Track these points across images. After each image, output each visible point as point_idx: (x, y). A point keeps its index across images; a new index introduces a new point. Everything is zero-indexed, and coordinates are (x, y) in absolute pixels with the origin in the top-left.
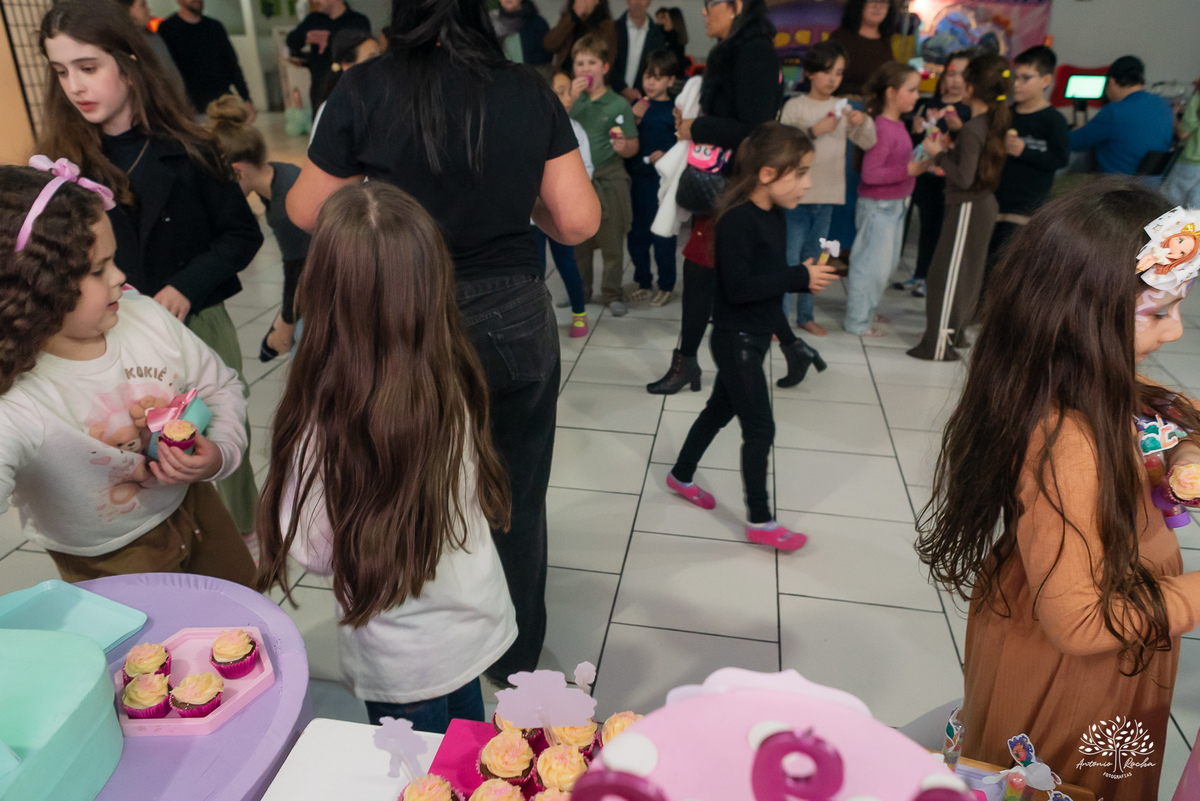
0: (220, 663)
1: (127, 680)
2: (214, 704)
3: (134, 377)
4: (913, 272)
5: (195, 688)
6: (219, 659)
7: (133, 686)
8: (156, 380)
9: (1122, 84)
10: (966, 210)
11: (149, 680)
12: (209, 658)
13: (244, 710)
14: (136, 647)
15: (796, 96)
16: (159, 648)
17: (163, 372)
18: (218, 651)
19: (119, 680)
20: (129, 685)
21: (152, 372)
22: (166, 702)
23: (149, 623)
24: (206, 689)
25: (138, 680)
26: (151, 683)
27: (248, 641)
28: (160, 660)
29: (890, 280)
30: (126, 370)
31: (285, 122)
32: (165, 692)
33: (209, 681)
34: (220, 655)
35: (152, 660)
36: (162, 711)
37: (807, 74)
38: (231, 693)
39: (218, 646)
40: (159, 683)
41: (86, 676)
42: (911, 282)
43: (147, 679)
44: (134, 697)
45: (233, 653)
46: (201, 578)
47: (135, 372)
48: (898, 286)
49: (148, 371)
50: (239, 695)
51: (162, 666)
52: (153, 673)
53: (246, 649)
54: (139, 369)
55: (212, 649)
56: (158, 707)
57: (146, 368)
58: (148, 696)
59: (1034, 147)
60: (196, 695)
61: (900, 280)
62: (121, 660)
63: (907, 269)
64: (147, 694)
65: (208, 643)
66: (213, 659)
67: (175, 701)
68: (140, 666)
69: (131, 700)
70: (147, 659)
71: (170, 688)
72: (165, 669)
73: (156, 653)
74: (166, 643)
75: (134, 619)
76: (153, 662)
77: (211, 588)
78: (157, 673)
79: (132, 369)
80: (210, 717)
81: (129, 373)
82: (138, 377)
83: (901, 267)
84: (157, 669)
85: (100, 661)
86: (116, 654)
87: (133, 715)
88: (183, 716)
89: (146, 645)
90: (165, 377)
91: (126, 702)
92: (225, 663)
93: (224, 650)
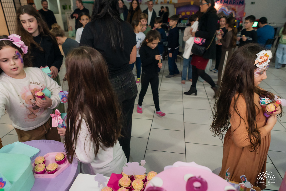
0: (57, 161)
1: (35, 165)
2: (56, 171)
3: (32, 84)
4: (215, 67)
5: (51, 167)
6: (57, 160)
7: (37, 166)
8: (38, 85)
9: (262, 23)
10: (227, 53)
11: (41, 165)
12: (54, 160)
13: (63, 172)
14: (37, 157)
15: (187, 27)
16: (43, 157)
17: (40, 84)
18: (57, 158)
19: (33, 165)
20: (36, 166)
21: (37, 83)
22: (45, 170)
23: (40, 151)
24: (54, 167)
25: (38, 165)
26: (41, 166)
27: (63, 155)
28: (43, 160)
29: (209, 69)
30: (30, 82)
31: (68, 34)
32: (44, 168)
33: (55, 165)
34: (57, 159)
35: (41, 160)
36: (44, 172)
37: (190, 22)
38: (60, 168)
39: (56, 157)
40: (43, 166)
41: (26, 164)
42: (214, 70)
43: (40, 165)
44: (37, 169)
45: (60, 158)
46: (52, 141)
47: (32, 83)
48: (211, 71)
49: (36, 83)
50: (62, 168)
51: (43, 162)
52: (41, 163)
53: (63, 157)
54: (33, 82)
55: (55, 158)
56: (43, 171)
57: (35, 82)
58: (40, 169)
59: (249, 39)
60: (52, 168)
61: (212, 69)
62: (34, 160)
63: (213, 67)
64: (40, 168)
65: (54, 156)
66: (55, 160)
67: (47, 170)
68: (38, 162)
69: (36, 170)
70: (40, 160)
71: (45, 167)
72: (44, 162)
73: (42, 159)
74: (44, 156)
75: (37, 151)
76: (41, 161)
77: (54, 143)
78: (42, 163)
79: (32, 82)
80: (55, 173)
81: (31, 83)
82: (33, 84)
83: (212, 66)
84: (42, 162)
85: (29, 161)
86: (33, 159)
87: (37, 173)
88: (49, 173)
89: (40, 157)
90: (40, 85)
91: (35, 170)
92: (58, 161)
93: (58, 158)
